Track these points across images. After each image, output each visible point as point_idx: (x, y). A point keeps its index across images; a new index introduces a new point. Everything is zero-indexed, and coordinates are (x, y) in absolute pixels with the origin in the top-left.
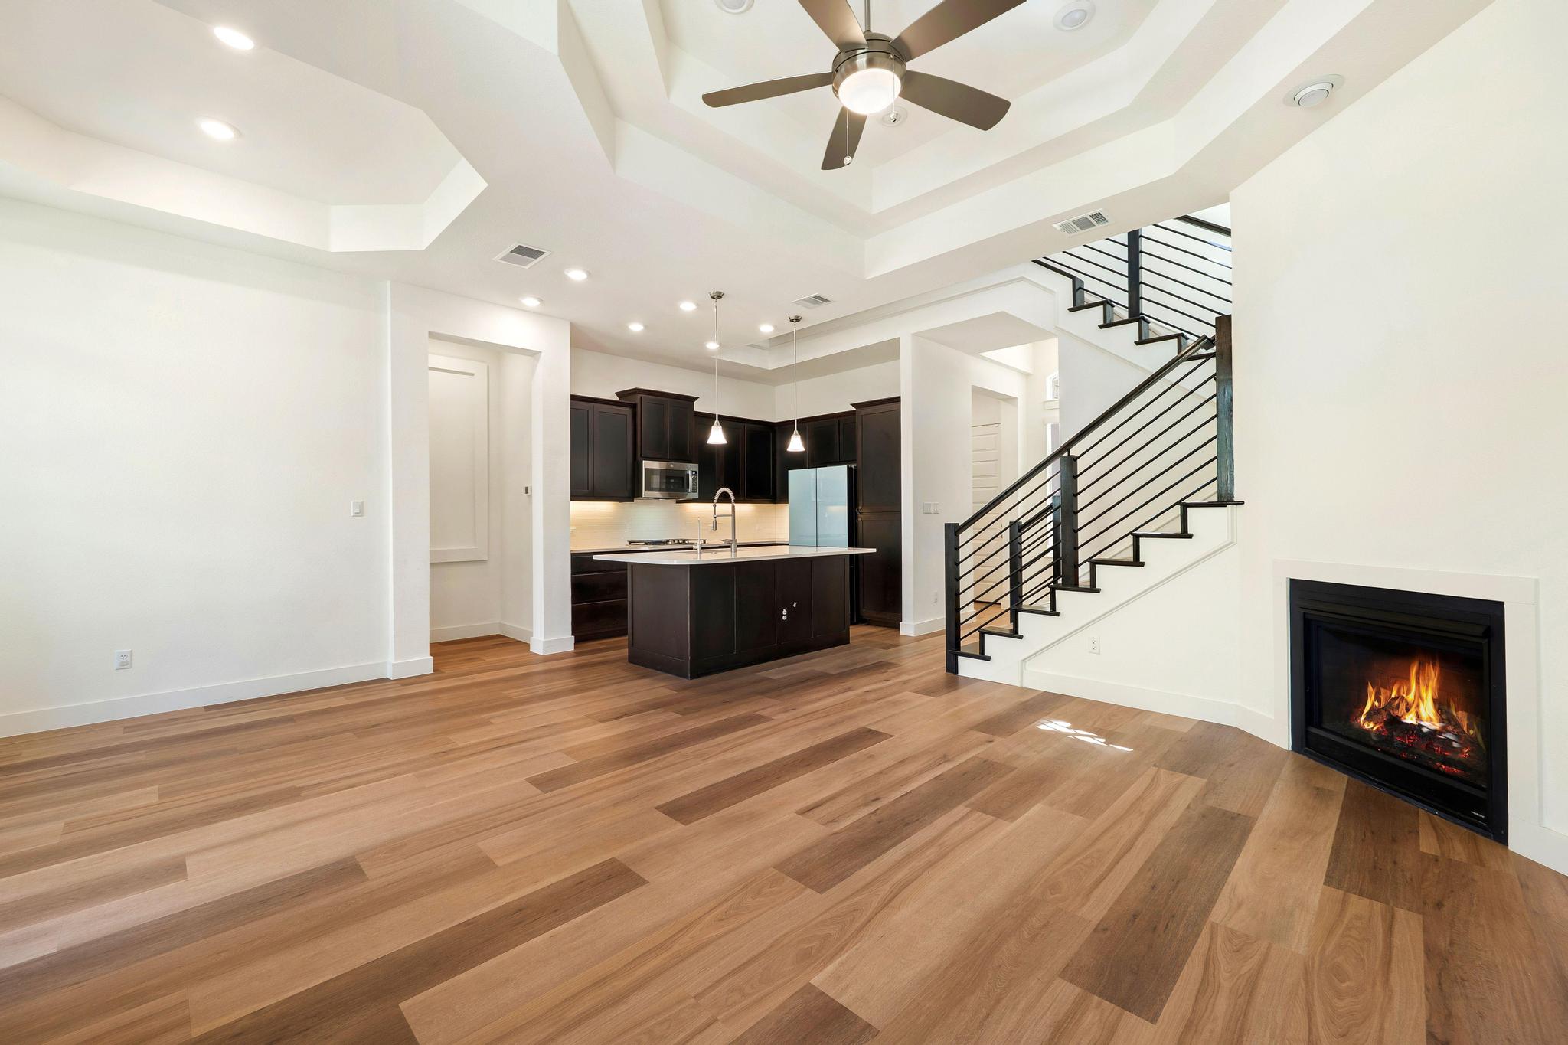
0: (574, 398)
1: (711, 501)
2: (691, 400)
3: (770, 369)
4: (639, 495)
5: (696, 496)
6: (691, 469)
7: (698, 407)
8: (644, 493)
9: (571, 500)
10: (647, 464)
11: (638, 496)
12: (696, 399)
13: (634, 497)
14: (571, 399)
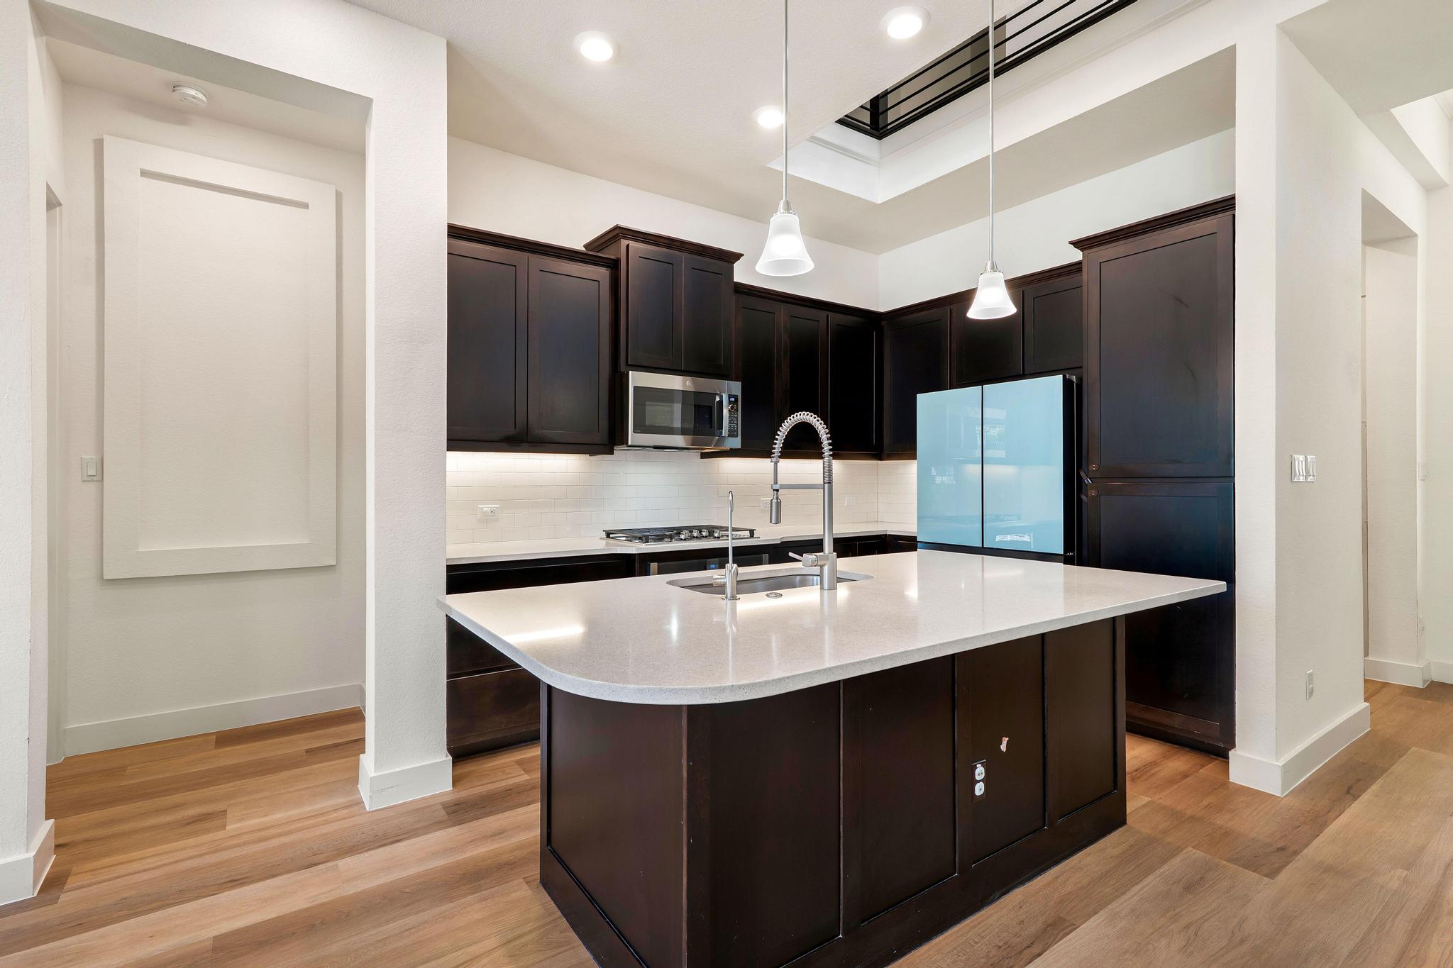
0: (455, 232)
1: (767, 454)
2: (730, 258)
3: (879, 202)
4: (623, 440)
5: (736, 443)
6: (728, 391)
7: (741, 274)
8: (632, 437)
9: (450, 448)
10: (637, 379)
11: (622, 443)
12: (738, 256)
13: (615, 444)
14: (450, 236)
